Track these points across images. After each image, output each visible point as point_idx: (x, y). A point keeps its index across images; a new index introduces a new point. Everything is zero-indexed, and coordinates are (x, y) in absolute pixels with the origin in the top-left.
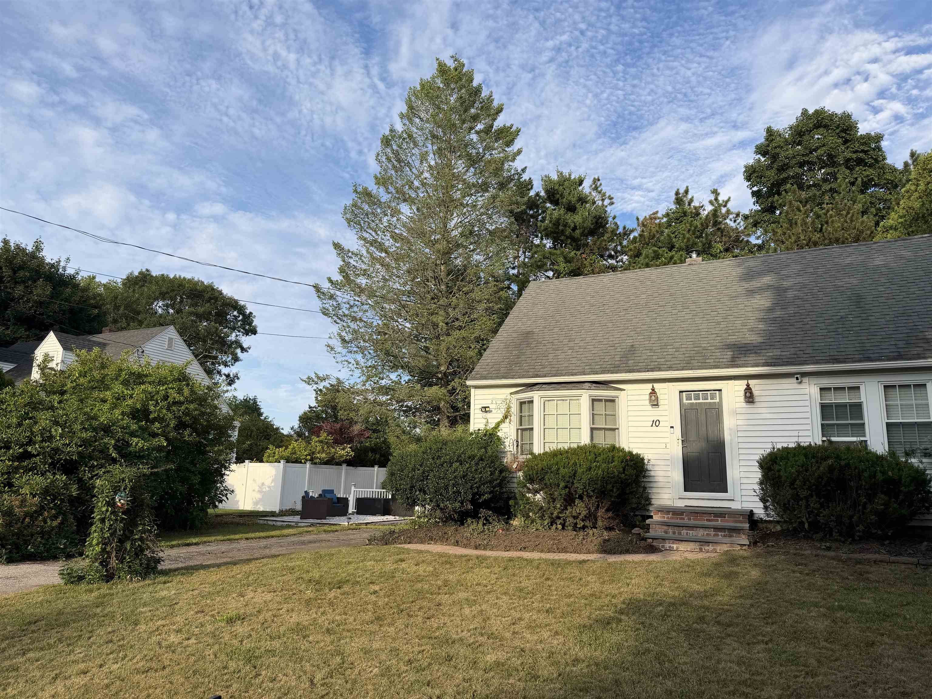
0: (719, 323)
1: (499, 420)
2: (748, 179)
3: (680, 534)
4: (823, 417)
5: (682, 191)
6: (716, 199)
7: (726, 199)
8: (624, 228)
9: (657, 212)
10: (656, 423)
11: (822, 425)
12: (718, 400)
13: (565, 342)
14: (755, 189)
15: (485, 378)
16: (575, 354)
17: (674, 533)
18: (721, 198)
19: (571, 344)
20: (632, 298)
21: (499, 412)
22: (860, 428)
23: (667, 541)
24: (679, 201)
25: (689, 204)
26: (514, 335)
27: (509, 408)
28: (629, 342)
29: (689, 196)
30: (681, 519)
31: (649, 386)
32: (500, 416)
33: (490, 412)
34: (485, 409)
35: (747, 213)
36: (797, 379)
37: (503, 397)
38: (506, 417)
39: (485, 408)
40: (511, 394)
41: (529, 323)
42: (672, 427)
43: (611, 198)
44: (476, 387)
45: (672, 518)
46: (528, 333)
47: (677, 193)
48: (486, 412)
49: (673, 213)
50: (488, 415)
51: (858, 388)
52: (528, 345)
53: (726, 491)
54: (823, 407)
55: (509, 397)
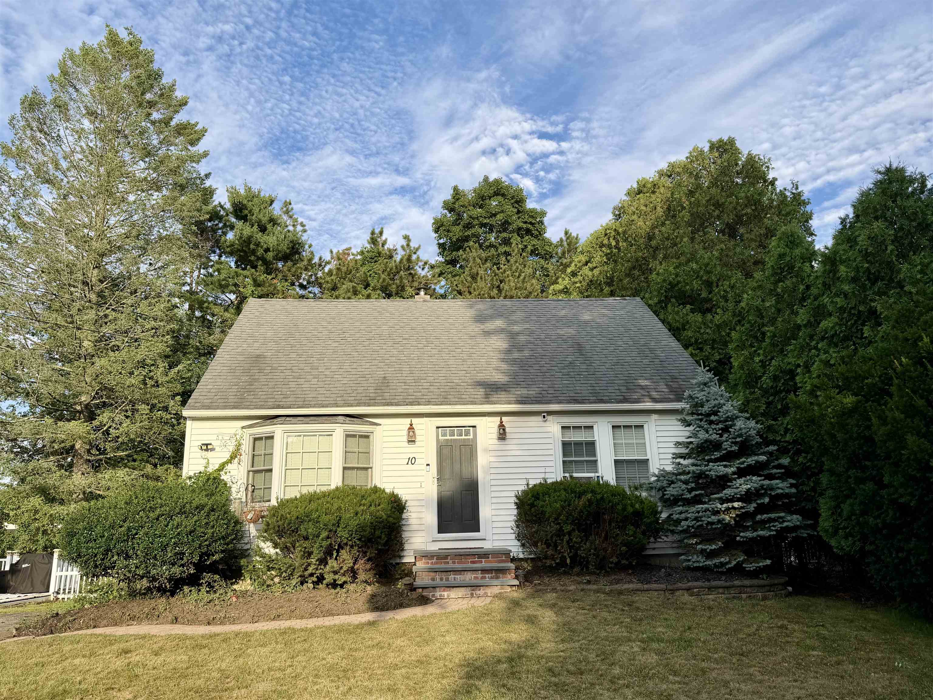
0: (464, 360)
1: (225, 460)
2: (436, 231)
3: (447, 579)
4: (564, 455)
5: (377, 231)
6: (408, 245)
7: (417, 246)
8: (320, 259)
9: (350, 249)
10: (412, 461)
11: (564, 462)
12: (471, 437)
13: (307, 369)
14: (441, 241)
15: (209, 408)
16: (321, 384)
17: (441, 579)
18: (413, 245)
19: (315, 372)
20: (373, 327)
21: (225, 450)
22: (593, 465)
23: (438, 589)
24: (373, 241)
25: (383, 245)
26: (241, 358)
27: (238, 446)
28: (381, 374)
29: (384, 238)
30: (445, 563)
31: (407, 421)
32: (227, 456)
33: (213, 450)
34: (206, 447)
35: (433, 262)
36: (544, 417)
37: (233, 431)
38: (233, 457)
39: (207, 445)
40: (243, 428)
41: (256, 345)
42: (428, 465)
43: (302, 225)
44: (194, 419)
45: (436, 563)
46: (258, 356)
47: (373, 233)
48: (207, 450)
49: (368, 252)
50: (209, 454)
51: (592, 427)
52: (261, 371)
53: (478, 530)
54: (566, 445)
55: (240, 432)
